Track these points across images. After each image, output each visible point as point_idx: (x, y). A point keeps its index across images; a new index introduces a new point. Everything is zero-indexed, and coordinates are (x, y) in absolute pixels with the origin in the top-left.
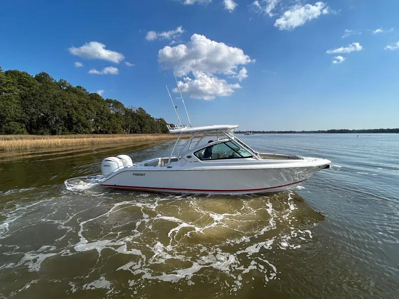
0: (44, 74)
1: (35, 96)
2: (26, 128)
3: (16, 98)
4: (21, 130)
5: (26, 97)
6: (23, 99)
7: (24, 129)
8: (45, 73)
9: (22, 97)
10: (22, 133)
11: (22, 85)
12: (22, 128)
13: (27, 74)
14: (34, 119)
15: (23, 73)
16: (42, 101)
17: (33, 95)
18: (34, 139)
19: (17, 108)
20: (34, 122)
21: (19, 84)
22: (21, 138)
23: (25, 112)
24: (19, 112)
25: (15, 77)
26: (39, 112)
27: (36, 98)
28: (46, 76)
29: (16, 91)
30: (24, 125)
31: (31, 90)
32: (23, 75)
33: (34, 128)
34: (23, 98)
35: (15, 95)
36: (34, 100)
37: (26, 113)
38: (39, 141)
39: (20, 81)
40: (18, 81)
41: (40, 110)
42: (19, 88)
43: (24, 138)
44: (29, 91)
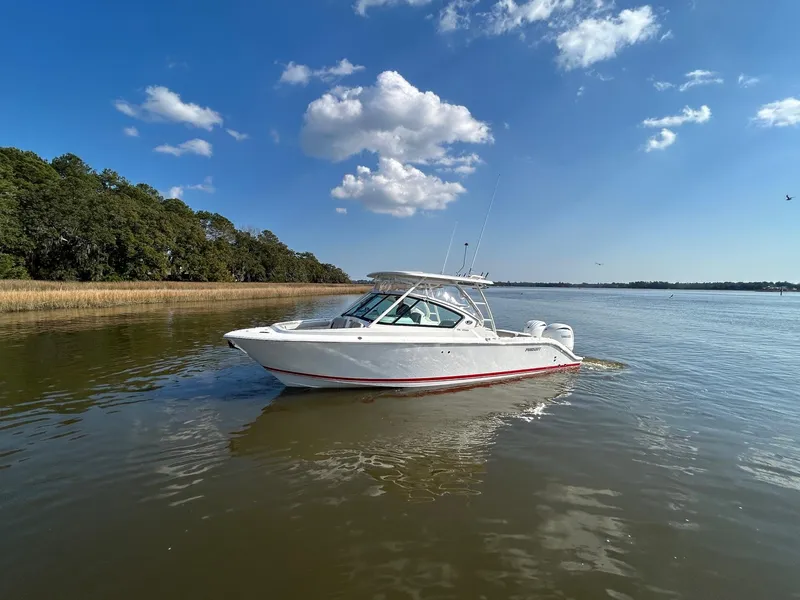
0: (70, 157)
1: (49, 200)
2: (27, 266)
3: (10, 205)
4: (15, 270)
5: (30, 203)
6: (25, 206)
7: (21, 268)
8: (74, 157)
9: (21, 203)
10: (18, 276)
11: (24, 177)
12: (18, 265)
13: (35, 157)
14: (43, 248)
15: (27, 154)
16: (63, 212)
17: (46, 198)
18: (43, 288)
19: (10, 225)
20: (44, 255)
21: (17, 176)
22: (16, 288)
23: (27, 232)
24: (14, 233)
25: (9, 161)
26: (58, 235)
27: (51, 206)
28: (75, 163)
29: (10, 191)
30: (22, 260)
31: (41, 189)
32: (27, 159)
33: (42, 266)
34: (25, 204)
35: (7, 197)
36: (47, 210)
37: (29, 235)
38: (54, 293)
39: (19, 169)
40: (16, 170)
41: (59, 230)
42: (16, 184)
43: (23, 287)
44: (37, 191)
